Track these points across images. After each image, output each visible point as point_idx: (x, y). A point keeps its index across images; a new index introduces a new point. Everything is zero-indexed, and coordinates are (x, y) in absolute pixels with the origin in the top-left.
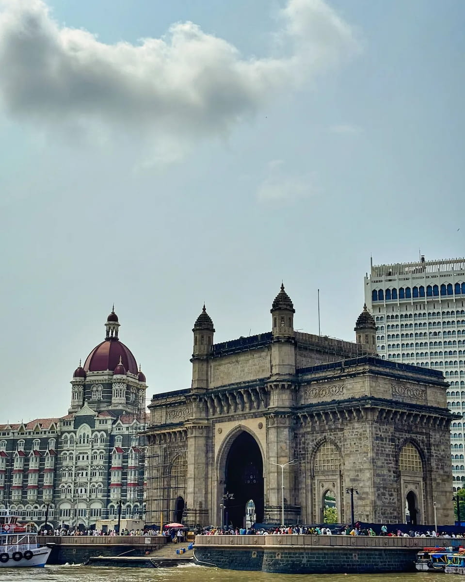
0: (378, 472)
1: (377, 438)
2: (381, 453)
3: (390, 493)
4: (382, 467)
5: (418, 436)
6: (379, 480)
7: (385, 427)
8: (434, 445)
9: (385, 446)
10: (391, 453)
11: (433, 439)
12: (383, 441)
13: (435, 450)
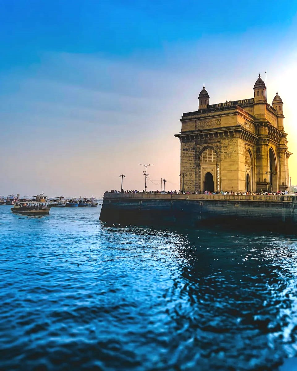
0: (184, 165)
1: (184, 150)
2: (186, 157)
3: (190, 174)
4: (186, 162)
5: (213, 144)
6: (184, 169)
7: (189, 144)
8: (224, 147)
9: (188, 153)
10: (192, 155)
11: (223, 144)
12: (188, 150)
13: (224, 149)
